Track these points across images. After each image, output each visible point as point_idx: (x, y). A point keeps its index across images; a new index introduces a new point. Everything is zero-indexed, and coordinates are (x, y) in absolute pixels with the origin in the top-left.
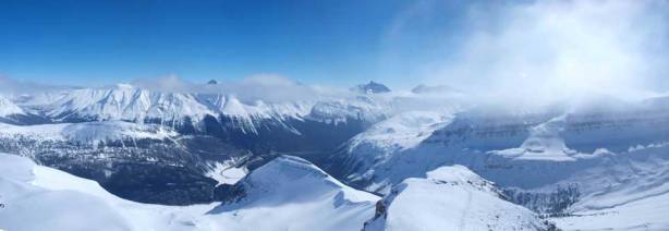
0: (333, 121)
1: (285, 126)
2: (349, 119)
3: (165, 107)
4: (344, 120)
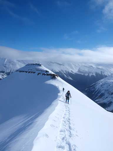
0: (89, 75)
1: (65, 76)
2: (97, 74)
3: (7, 66)
4: (94, 74)
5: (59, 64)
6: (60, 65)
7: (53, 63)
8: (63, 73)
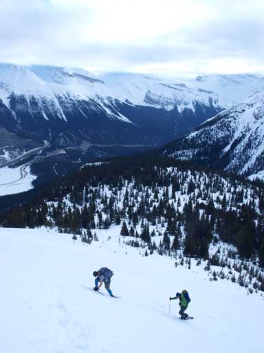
2: (197, 105)
5: (87, 78)
6: (92, 80)
7: (71, 76)
8: (102, 104)
